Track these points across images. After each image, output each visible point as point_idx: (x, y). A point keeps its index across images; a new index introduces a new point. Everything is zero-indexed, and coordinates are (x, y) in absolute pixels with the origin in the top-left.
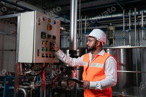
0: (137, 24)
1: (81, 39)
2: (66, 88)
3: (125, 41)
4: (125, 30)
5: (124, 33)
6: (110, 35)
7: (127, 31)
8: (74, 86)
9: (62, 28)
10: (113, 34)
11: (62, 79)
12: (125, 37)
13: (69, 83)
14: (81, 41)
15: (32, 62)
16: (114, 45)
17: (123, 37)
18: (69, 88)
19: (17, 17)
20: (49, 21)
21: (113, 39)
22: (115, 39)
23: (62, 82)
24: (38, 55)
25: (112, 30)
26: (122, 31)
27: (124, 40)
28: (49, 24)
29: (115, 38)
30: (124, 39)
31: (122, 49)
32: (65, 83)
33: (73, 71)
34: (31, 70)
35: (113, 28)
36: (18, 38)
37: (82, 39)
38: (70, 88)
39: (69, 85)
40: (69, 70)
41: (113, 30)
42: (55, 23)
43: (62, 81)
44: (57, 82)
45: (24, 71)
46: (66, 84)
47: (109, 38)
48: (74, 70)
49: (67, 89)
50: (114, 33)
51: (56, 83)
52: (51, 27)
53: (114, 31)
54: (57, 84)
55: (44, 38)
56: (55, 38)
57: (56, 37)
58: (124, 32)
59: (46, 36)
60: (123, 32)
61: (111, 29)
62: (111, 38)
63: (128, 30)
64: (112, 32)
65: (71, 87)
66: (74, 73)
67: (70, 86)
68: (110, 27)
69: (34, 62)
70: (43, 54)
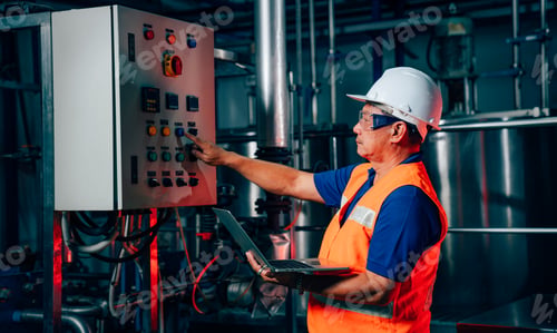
1: (314, 84)
2: (251, 311)
3: (520, 86)
4: (519, 34)
5: (516, 48)
6: (452, 63)
7: (529, 38)
8: (284, 300)
9: (221, 54)
10: (464, 53)
11: (232, 273)
12: (520, 66)
13: (261, 289)
14: (313, 93)
15: (111, 208)
16: (468, 108)
17: (512, 67)
18: (261, 308)
19: (40, 26)
20: (168, 36)
21: (462, 79)
22: (473, 80)
23: (233, 288)
24: (135, 180)
25: (458, 38)
26: (508, 41)
27: (517, 81)
29: (476, 71)
30: (515, 76)
31: (505, 132)
32: (243, 289)
33: (276, 239)
34: (104, 237)
35: (464, 26)
36: (50, 115)
37: (318, 85)
38: (266, 310)
39: (262, 296)
40: (257, 231)
41: (466, 36)
42: (191, 44)
43: (229, 283)
44: (207, 288)
45: (77, 243)
46: (248, 293)
47: (445, 77)
48: (280, 233)
49: (253, 316)
50: (469, 50)
51: (205, 291)
52: (177, 63)
53: (467, 42)
54: (210, 296)
55: (153, 112)
58: (518, 44)
59: (158, 101)
60: (514, 44)
61: (451, 33)
62: (453, 74)
63: (533, 34)
64: (460, 48)
65: (270, 307)
66: (279, 244)
67: (265, 302)
68: (451, 22)
69: (120, 207)
70: (152, 174)
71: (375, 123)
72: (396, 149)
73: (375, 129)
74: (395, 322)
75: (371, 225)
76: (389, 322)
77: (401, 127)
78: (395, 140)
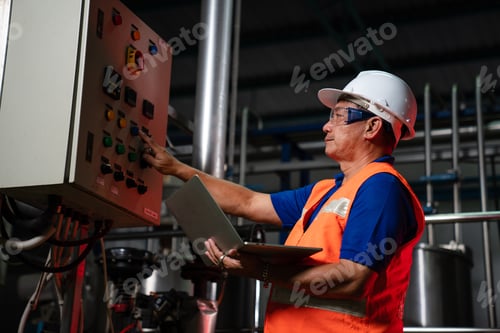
0: (489, 152)
5: (428, 188)
7: (443, 177)
12: (433, 206)
20: (133, 32)
24: (89, 158)
26: (422, 178)
28: (131, 46)
33: (202, 305)
42: (152, 52)
48: (208, 300)
56: (152, 112)
57: (153, 107)
58: (431, 183)
60: (427, 184)
66: (206, 312)
69: (72, 179)
70: (105, 160)
71: (349, 117)
72: (369, 145)
73: (349, 123)
74: (367, 323)
75: (345, 213)
76: (361, 322)
77: (376, 123)
78: (370, 135)
